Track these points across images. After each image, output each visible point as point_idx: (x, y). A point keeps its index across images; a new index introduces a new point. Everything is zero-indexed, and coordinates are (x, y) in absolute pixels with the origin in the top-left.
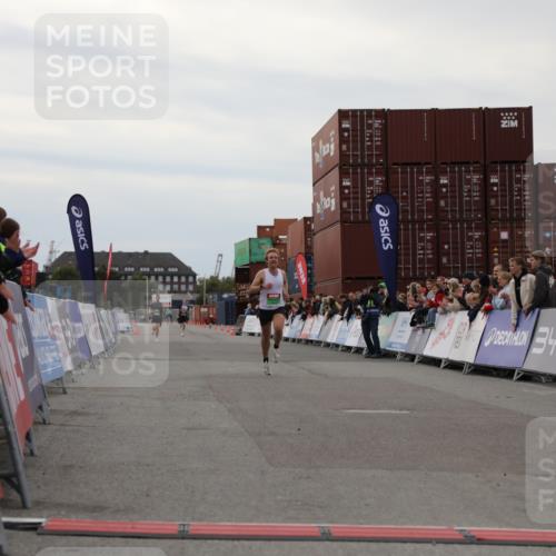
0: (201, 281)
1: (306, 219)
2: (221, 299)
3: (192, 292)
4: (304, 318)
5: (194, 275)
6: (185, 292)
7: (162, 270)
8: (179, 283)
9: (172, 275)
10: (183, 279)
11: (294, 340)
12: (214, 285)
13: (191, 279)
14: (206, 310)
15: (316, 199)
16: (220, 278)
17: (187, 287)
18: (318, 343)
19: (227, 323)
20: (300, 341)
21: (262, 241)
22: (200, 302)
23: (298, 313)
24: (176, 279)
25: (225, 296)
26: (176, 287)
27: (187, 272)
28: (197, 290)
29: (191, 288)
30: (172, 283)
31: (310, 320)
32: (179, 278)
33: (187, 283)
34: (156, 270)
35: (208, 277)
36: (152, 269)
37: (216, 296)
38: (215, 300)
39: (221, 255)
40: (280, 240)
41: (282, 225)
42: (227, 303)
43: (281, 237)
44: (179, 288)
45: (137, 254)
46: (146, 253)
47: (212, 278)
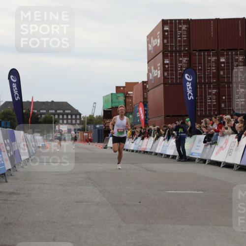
0: (84, 118)
1: (143, 82)
2: (95, 128)
3: (78, 124)
4: (143, 139)
5: (80, 115)
6: (75, 124)
7: (62, 111)
8: (72, 119)
9: (67, 115)
10: (74, 117)
11: (137, 151)
12: (91, 120)
13: (78, 117)
14: (87, 134)
15: (149, 71)
16: (95, 116)
17: (76, 121)
18: (151, 153)
19: (99, 142)
20: (140, 152)
21: (118, 95)
22: (83, 130)
23: (139, 136)
24: (69, 117)
25: (98, 126)
26: (69, 121)
27: (76, 113)
28: (82, 123)
29: (78, 122)
30: (67, 119)
31: (146, 140)
32: (72, 116)
33: (76, 119)
34: (58, 111)
35: (88, 116)
36: (56, 111)
37: (92, 126)
38: (92, 128)
39: (95, 103)
40: (129, 94)
41: (130, 86)
42: (99, 130)
43: (129, 93)
44: (72, 122)
45: (47, 103)
46: (53, 102)
47: (90, 116)
